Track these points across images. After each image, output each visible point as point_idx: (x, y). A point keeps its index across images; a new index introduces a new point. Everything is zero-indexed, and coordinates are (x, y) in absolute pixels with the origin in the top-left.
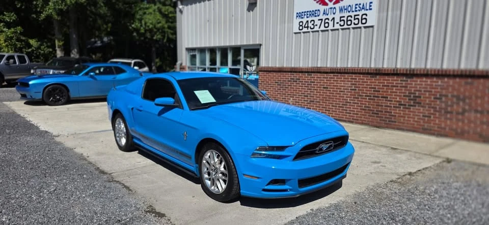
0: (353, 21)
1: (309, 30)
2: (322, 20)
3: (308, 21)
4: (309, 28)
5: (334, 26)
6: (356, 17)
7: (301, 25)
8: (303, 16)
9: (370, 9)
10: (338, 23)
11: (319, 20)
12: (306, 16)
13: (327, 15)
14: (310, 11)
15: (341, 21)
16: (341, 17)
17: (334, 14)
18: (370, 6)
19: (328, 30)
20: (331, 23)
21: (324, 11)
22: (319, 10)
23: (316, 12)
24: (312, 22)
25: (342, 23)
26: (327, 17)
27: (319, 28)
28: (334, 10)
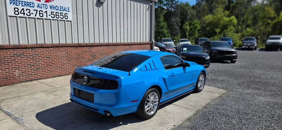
0: (60, 16)
1: (26, 16)
2: (37, 11)
3: (23, 9)
4: (25, 15)
5: (47, 17)
6: (61, 14)
7: (16, 10)
8: (18, 4)
9: (69, 11)
10: (50, 15)
11: (34, 10)
12: (21, 5)
13: (41, 8)
14: (25, 2)
15: (52, 14)
16: (51, 12)
17: (46, 9)
18: (68, 10)
19: (42, 19)
20: (45, 15)
21: (38, 4)
22: (33, 3)
23: (31, 4)
24: (28, 11)
25: (53, 16)
26: (40, 9)
27: (35, 16)
28: (46, 6)
